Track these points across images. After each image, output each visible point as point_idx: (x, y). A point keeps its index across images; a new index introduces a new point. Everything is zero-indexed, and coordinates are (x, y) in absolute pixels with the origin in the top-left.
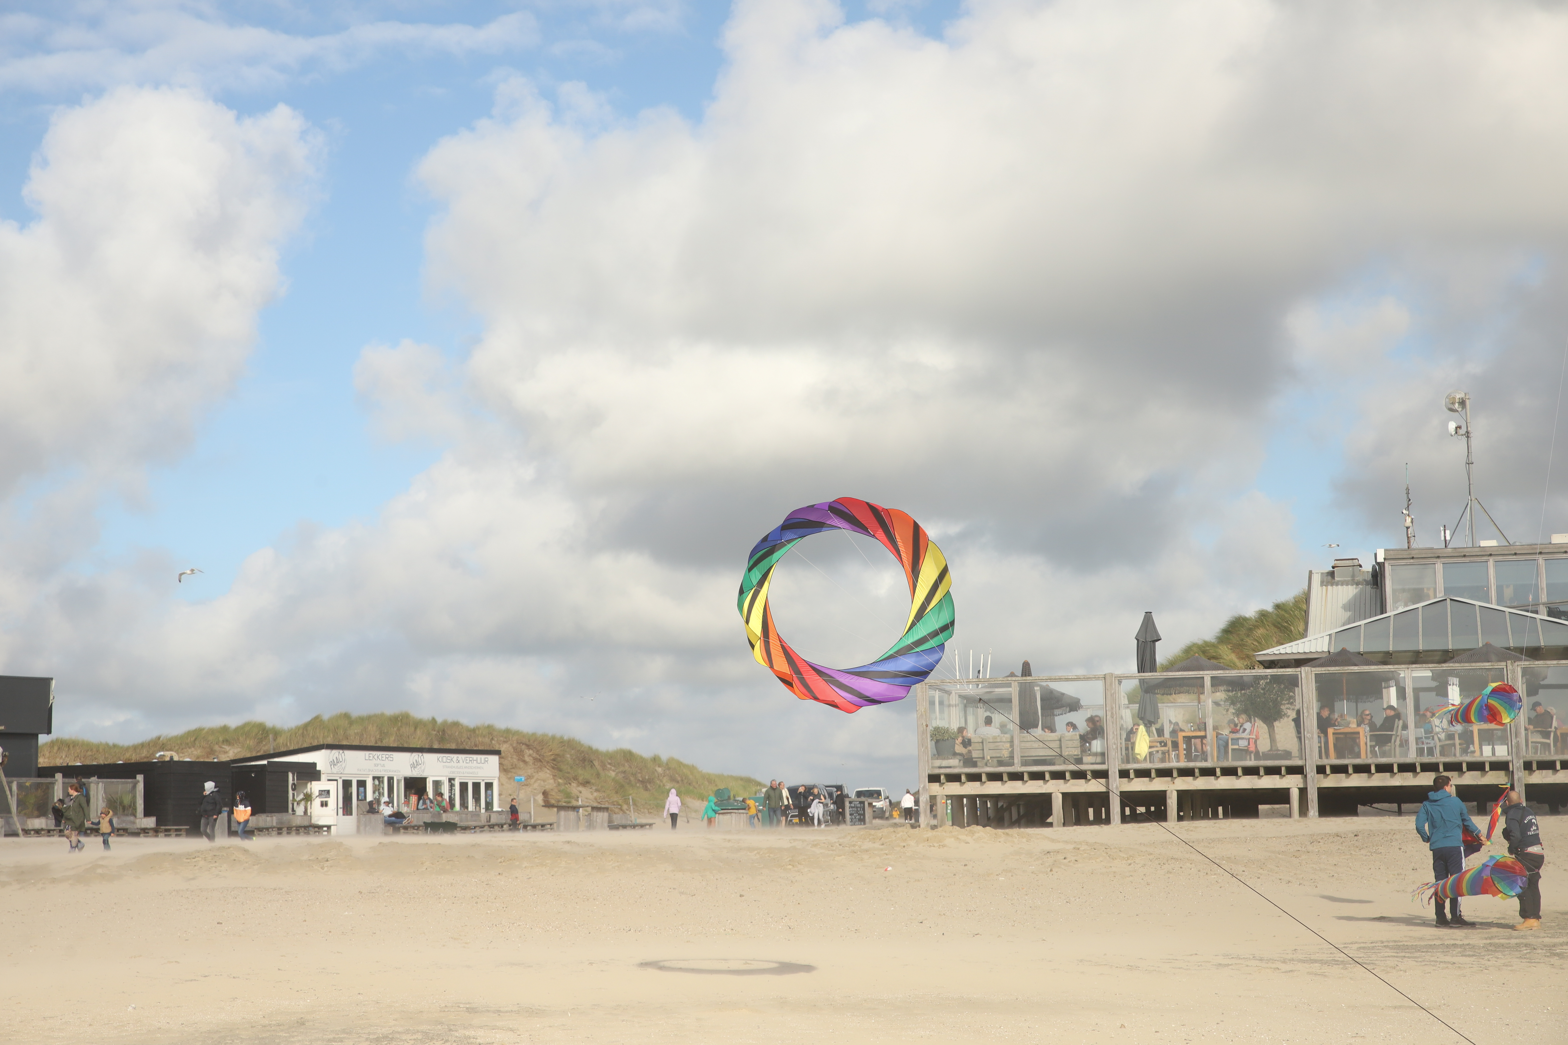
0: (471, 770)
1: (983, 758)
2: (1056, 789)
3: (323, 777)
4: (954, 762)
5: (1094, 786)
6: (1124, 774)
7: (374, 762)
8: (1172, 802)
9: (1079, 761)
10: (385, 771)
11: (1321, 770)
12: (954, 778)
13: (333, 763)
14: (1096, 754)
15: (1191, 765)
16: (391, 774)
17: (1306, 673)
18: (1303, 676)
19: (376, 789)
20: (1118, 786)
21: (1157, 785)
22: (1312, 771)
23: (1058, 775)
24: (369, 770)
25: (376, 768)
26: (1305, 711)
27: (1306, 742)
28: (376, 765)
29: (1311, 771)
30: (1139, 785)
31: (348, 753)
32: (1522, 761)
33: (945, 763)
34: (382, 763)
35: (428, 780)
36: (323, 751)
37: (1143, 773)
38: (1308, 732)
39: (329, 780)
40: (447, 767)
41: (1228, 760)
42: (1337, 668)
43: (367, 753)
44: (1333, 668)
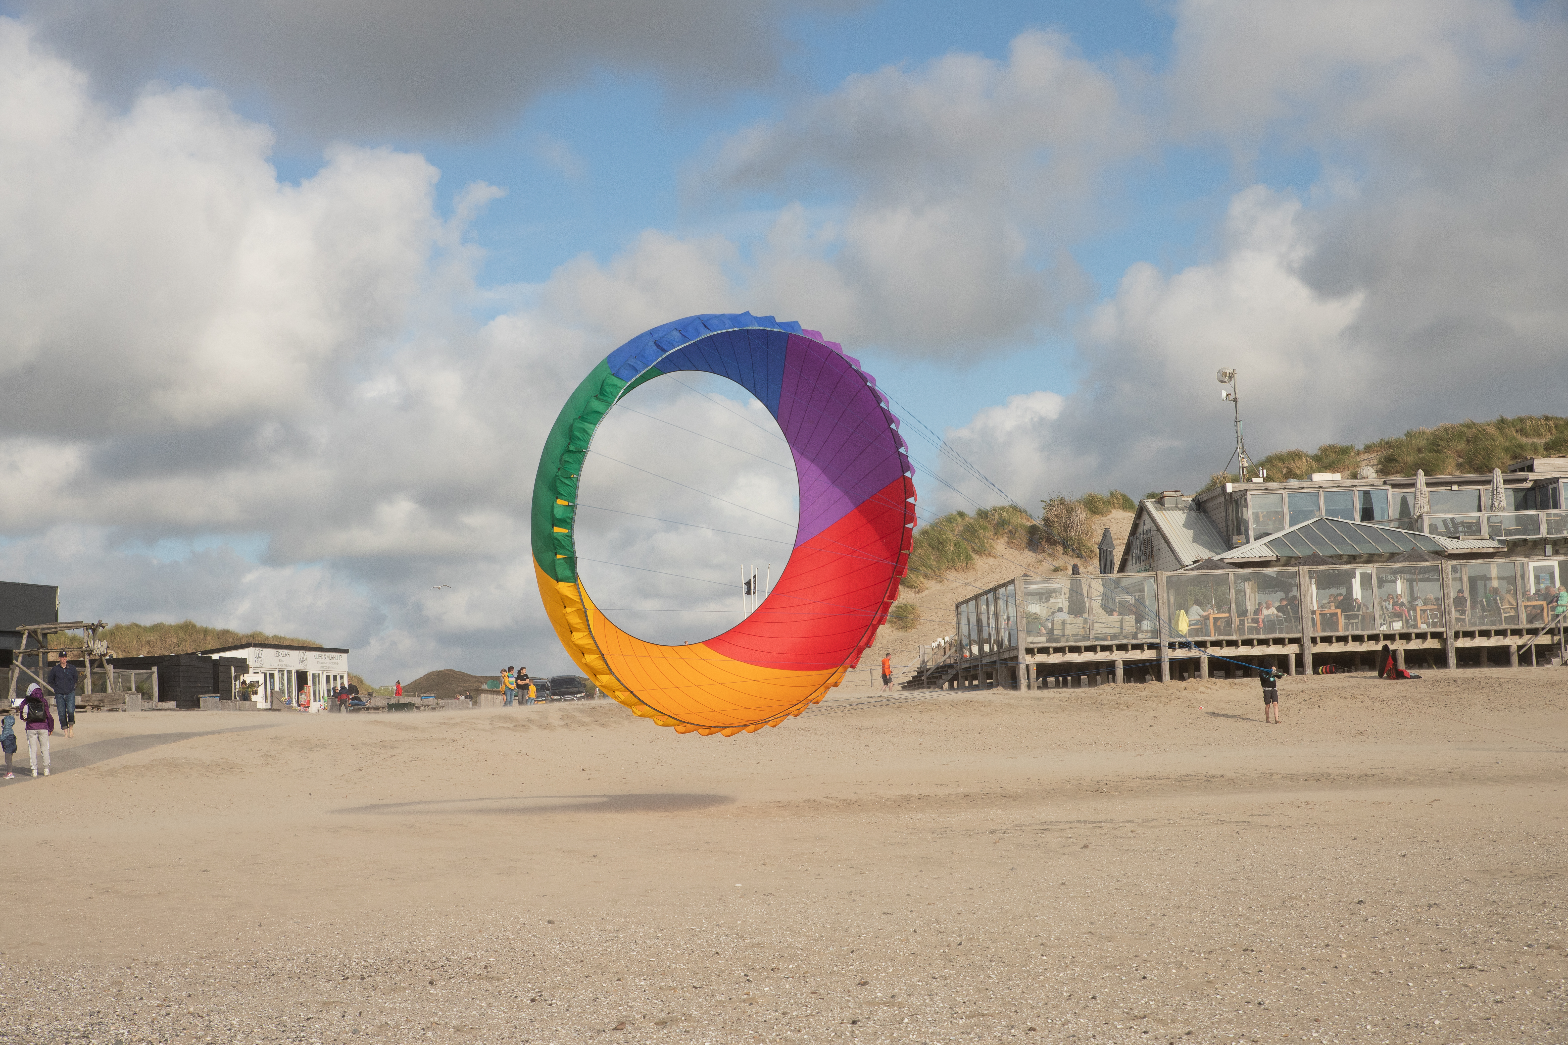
0: (332, 666)
1: (1063, 635)
2: (1118, 657)
3: (251, 670)
4: (1043, 639)
5: (1149, 655)
6: (1172, 646)
7: (280, 658)
8: (1205, 665)
9: (1135, 637)
10: (286, 665)
11: (1314, 640)
12: (1043, 651)
13: (257, 659)
14: (1147, 631)
15: (1221, 638)
16: (289, 668)
17: (1303, 570)
18: (1301, 572)
19: (281, 679)
20: (1169, 654)
21: (1194, 653)
22: (1308, 641)
23: (1122, 648)
24: (277, 665)
25: (280, 663)
26: (1302, 598)
27: (1304, 620)
28: (281, 661)
29: (1307, 643)
30: (1180, 653)
31: (266, 651)
32: (1453, 631)
33: (1036, 639)
34: (284, 658)
35: (308, 673)
36: (251, 648)
37: (1185, 645)
38: (1305, 613)
39: (254, 673)
40: (320, 663)
41: (1245, 635)
42: (1324, 566)
43: (275, 650)
44: (1321, 567)
